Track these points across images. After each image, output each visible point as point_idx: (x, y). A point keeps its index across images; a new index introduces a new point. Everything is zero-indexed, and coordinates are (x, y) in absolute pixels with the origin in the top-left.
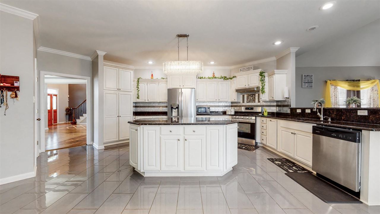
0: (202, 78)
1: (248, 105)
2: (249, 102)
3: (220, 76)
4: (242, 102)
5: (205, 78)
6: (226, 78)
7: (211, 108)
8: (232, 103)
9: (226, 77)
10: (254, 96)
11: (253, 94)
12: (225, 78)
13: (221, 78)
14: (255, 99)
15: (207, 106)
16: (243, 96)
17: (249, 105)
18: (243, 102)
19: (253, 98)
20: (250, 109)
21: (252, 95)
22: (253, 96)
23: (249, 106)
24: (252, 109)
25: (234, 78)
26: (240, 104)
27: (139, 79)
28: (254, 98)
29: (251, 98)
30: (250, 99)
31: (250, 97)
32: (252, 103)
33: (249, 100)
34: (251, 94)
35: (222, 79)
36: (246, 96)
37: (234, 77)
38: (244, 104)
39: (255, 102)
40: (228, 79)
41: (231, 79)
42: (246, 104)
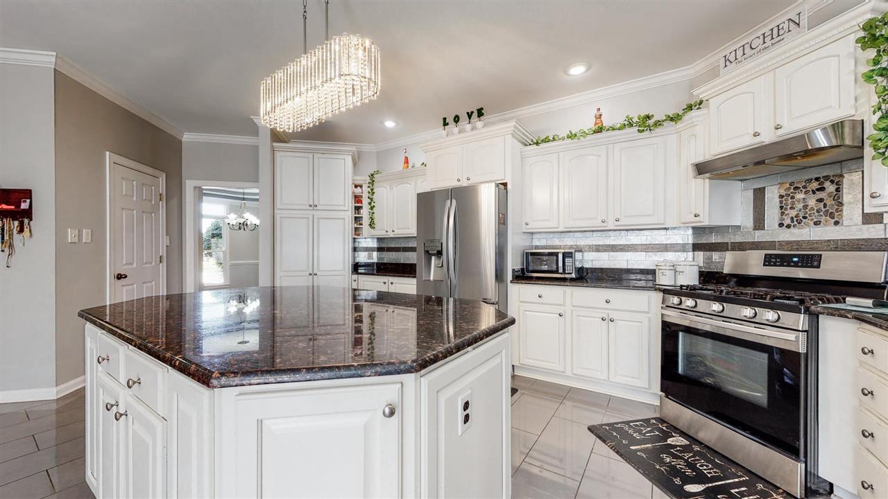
0: (546, 140)
1: (788, 243)
2: (798, 221)
3: (620, 120)
4: (749, 223)
5: (554, 139)
6: (651, 122)
7: (578, 256)
8: (698, 230)
9: (648, 117)
10: (831, 188)
11: (827, 178)
12: (646, 123)
13: (623, 127)
14: (841, 204)
15: (560, 247)
16: (759, 194)
17: (798, 242)
18: (759, 223)
19: (820, 200)
20: (796, 265)
21: (815, 185)
22: (822, 189)
23: (798, 244)
24: (811, 261)
25: (694, 113)
26: (738, 239)
27: (372, 175)
28: (829, 202)
29: (812, 202)
30: (800, 206)
31: (800, 196)
32: (818, 229)
33: (793, 213)
34: (810, 181)
35: (628, 130)
36: (773, 196)
37: (690, 108)
38: (759, 236)
39: (836, 223)
40: (658, 124)
41: (674, 119)
42: (773, 232)
